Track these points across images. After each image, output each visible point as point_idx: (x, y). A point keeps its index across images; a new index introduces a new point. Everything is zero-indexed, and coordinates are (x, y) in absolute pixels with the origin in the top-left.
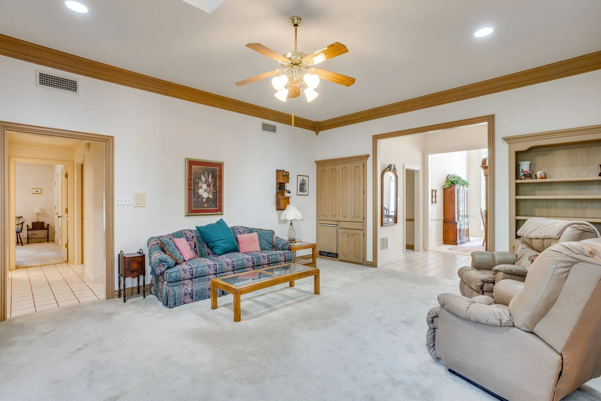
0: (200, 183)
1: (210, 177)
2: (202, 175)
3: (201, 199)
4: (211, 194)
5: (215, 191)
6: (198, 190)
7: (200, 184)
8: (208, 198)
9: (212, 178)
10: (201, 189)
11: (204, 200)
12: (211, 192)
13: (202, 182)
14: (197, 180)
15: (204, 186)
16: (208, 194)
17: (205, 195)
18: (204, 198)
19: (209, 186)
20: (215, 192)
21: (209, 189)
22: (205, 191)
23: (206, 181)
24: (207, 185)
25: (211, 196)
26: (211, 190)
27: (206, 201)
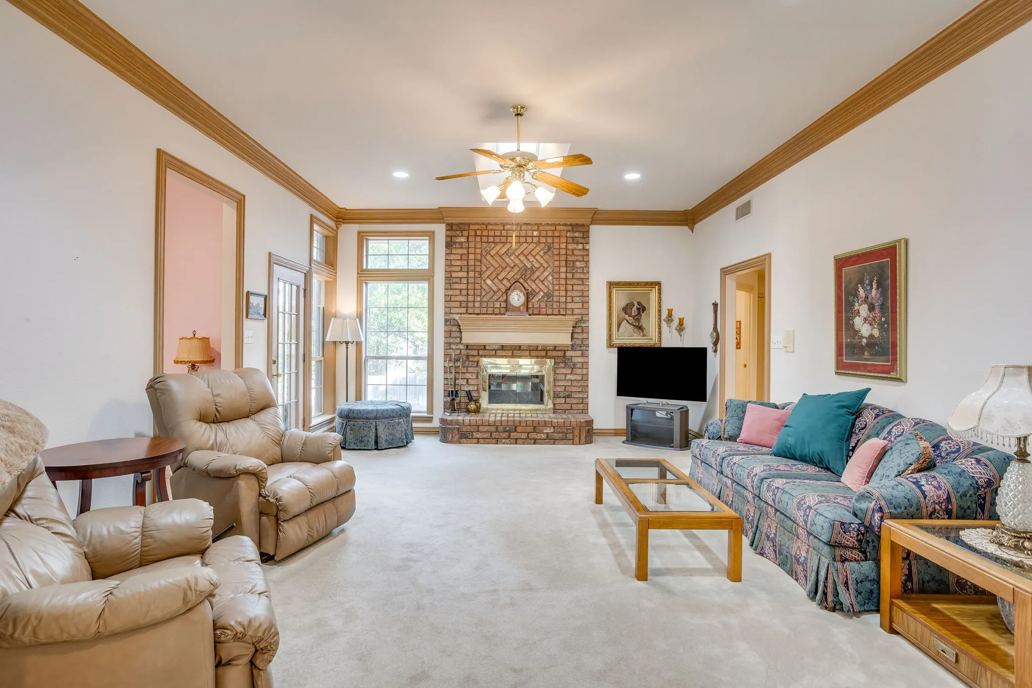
0: (857, 304)
1: (875, 286)
2: (859, 285)
3: (858, 339)
4: (876, 326)
5: (883, 319)
6: (853, 320)
7: (857, 307)
8: (871, 336)
9: (877, 289)
10: (858, 317)
11: (864, 341)
12: (875, 322)
13: (860, 301)
14: (851, 298)
15: (864, 310)
16: (869, 328)
17: (865, 330)
18: (863, 338)
19: (871, 308)
20: (885, 322)
21: (871, 316)
22: (865, 320)
23: (867, 297)
24: (869, 306)
25: (876, 333)
26: (875, 317)
27: (867, 344)
